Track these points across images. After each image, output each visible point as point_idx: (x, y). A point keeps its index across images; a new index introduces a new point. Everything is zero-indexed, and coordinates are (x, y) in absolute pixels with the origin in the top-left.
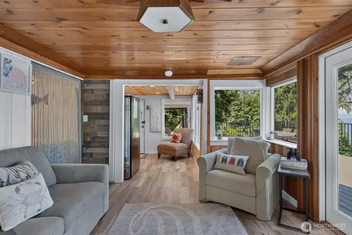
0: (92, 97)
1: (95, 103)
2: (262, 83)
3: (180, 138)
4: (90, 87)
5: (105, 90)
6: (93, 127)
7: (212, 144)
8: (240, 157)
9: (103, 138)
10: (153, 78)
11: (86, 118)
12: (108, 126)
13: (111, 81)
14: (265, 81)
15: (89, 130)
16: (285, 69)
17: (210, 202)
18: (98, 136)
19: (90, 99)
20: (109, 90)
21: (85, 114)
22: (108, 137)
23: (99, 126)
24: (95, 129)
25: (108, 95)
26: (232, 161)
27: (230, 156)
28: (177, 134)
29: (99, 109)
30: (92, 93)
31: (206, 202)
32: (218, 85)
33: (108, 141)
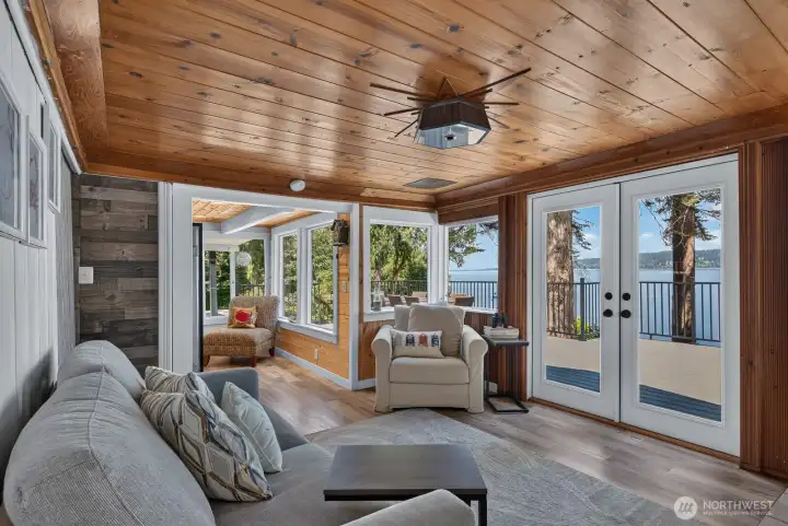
0: (106, 220)
1: (117, 236)
2: (433, 218)
3: (254, 318)
4: (99, 195)
5: (147, 206)
6: (112, 297)
7: (366, 320)
8: (432, 333)
9: (142, 322)
10: (264, 191)
11: (87, 275)
12: (155, 292)
13: (162, 185)
14: (436, 215)
15: (97, 304)
16: (478, 203)
17: (395, 410)
18: (127, 317)
19: (100, 225)
20: (156, 206)
21: (84, 263)
22: (156, 320)
23: (127, 293)
24: (117, 300)
25: (154, 220)
26: (423, 340)
27: (417, 334)
28: (246, 310)
29: (129, 252)
30: (108, 211)
31: (389, 412)
32: (375, 216)
33: (157, 329)
